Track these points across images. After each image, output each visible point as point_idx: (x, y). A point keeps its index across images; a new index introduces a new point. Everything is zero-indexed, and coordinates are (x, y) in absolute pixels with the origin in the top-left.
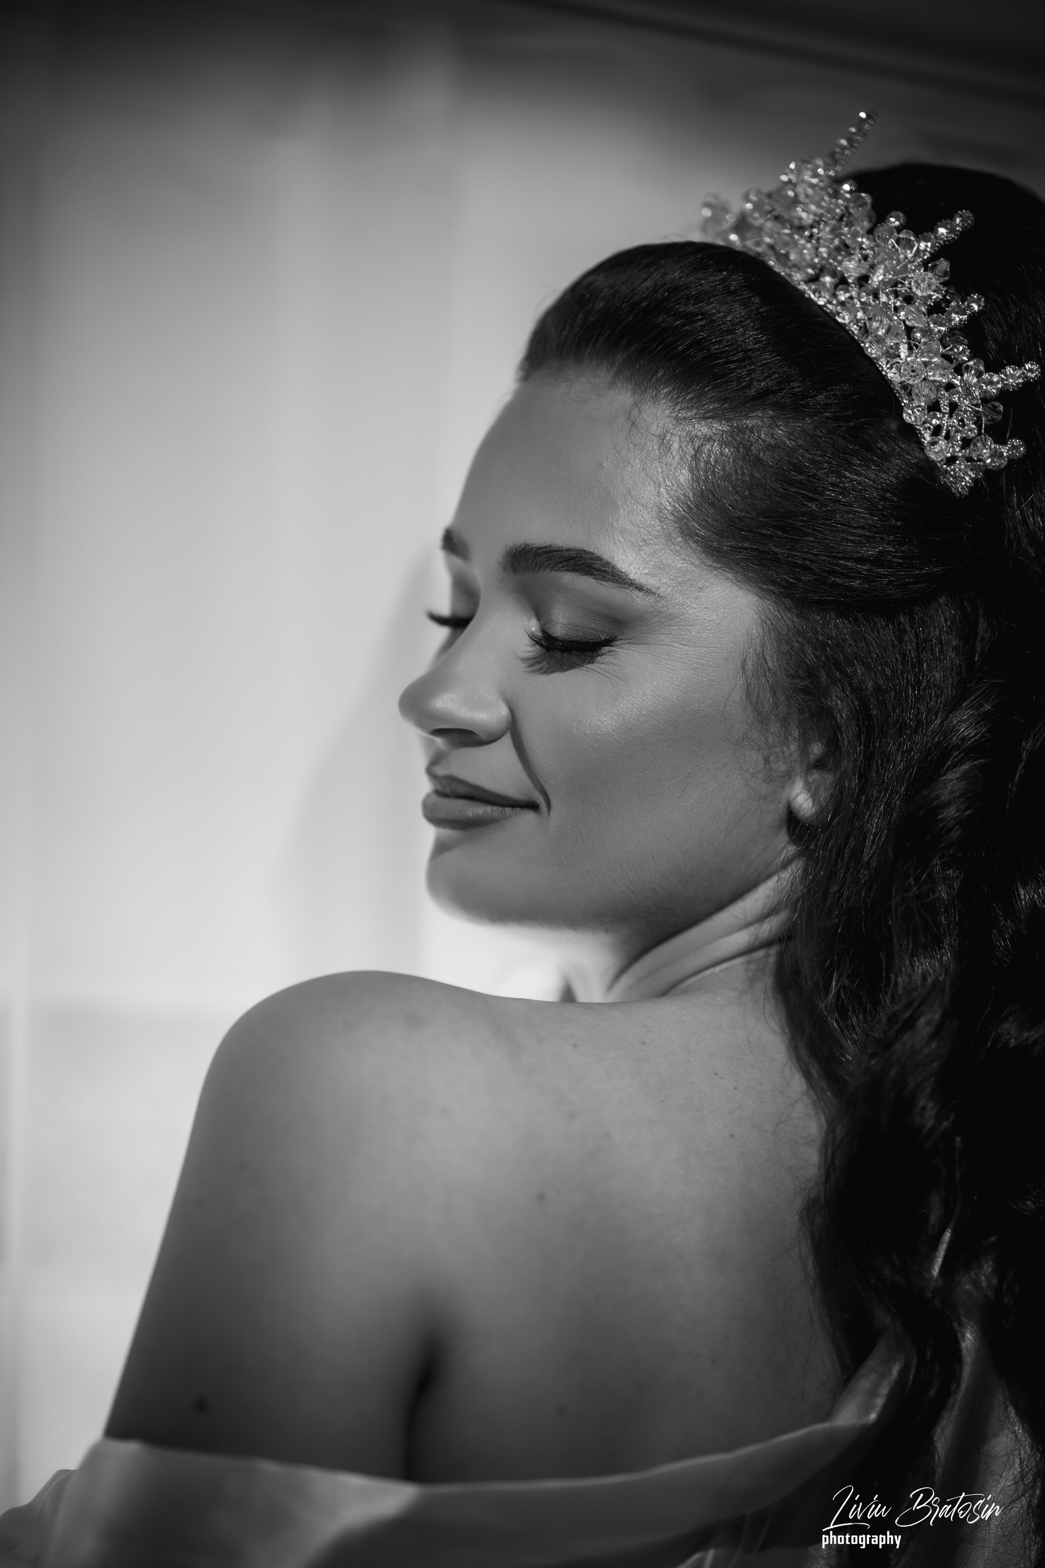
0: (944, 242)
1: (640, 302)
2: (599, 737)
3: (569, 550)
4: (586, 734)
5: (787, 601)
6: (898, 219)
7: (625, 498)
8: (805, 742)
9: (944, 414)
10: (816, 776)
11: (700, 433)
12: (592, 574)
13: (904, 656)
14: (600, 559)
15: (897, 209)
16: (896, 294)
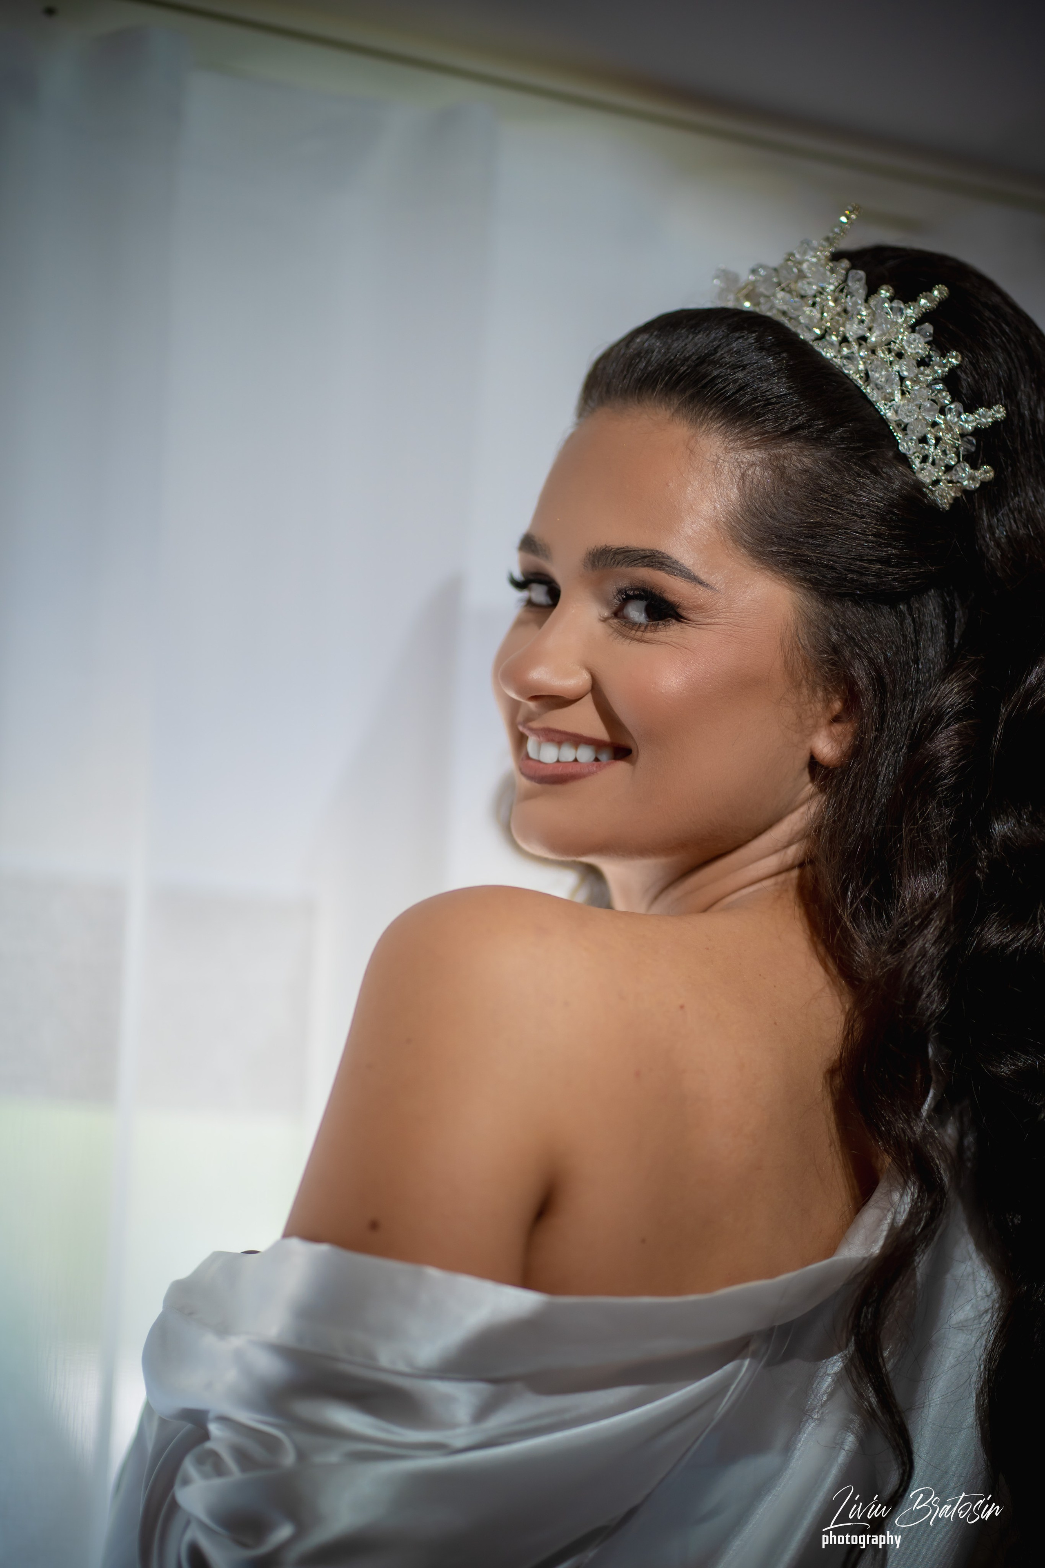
0: (926, 310)
1: (690, 356)
2: (672, 695)
3: (643, 550)
4: (662, 693)
5: (814, 593)
6: (887, 291)
7: (688, 511)
8: (828, 702)
9: (930, 446)
10: (838, 728)
11: (744, 460)
12: (663, 570)
13: (905, 636)
14: (668, 557)
15: (886, 283)
16: (890, 351)
